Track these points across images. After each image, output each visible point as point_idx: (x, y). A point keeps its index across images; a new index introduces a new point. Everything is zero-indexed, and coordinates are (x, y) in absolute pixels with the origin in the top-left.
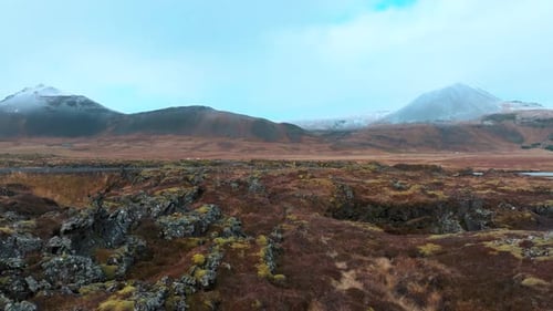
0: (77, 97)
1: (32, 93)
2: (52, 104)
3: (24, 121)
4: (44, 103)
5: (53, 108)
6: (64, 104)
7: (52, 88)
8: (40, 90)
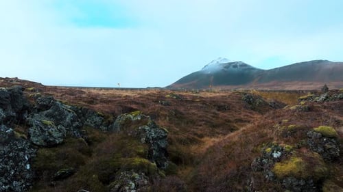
0: (237, 62)
1: (215, 62)
2: (225, 67)
3: (212, 77)
4: (221, 67)
5: (226, 69)
6: (231, 67)
7: (225, 59)
8: (219, 61)
